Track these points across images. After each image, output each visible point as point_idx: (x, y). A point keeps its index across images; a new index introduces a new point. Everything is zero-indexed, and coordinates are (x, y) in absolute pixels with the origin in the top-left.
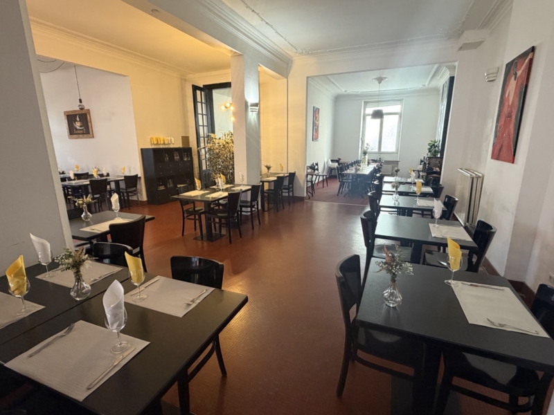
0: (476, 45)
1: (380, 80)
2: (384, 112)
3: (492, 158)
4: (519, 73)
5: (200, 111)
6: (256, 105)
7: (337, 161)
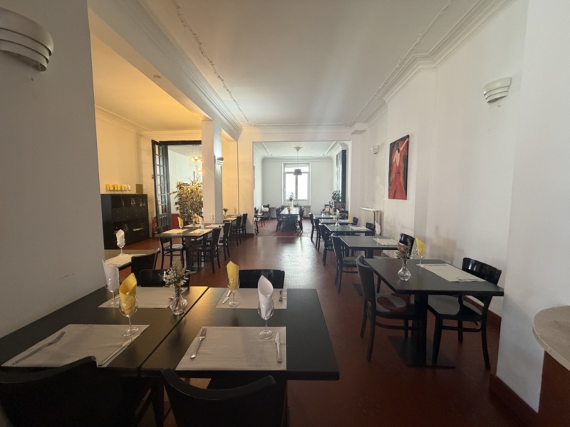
0: (361, 132)
1: (298, 149)
2: (302, 171)
3: (390, 197)
4: (401, 149)
5: (157, 163)
6: (222, 159)
7: (268, 206)
